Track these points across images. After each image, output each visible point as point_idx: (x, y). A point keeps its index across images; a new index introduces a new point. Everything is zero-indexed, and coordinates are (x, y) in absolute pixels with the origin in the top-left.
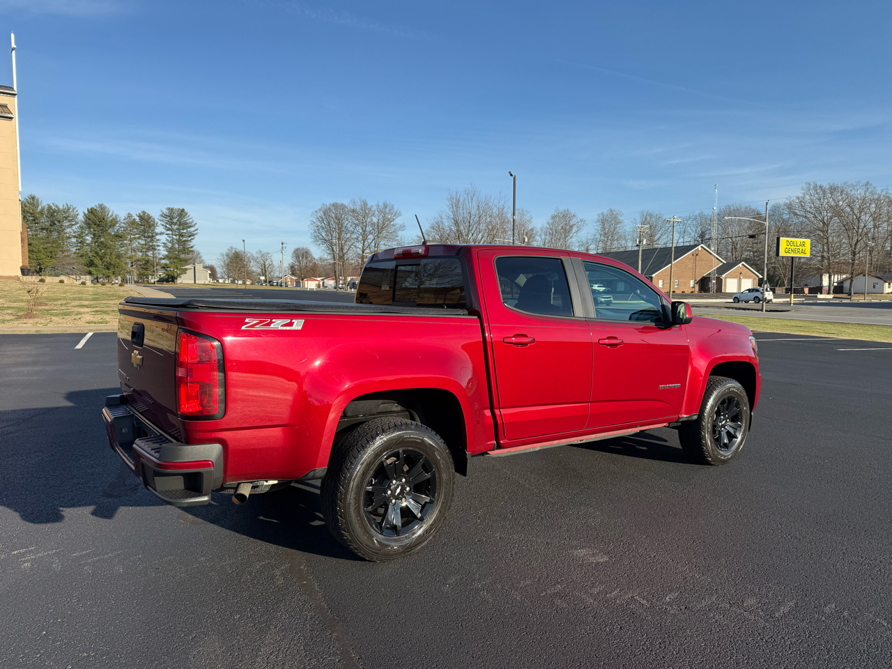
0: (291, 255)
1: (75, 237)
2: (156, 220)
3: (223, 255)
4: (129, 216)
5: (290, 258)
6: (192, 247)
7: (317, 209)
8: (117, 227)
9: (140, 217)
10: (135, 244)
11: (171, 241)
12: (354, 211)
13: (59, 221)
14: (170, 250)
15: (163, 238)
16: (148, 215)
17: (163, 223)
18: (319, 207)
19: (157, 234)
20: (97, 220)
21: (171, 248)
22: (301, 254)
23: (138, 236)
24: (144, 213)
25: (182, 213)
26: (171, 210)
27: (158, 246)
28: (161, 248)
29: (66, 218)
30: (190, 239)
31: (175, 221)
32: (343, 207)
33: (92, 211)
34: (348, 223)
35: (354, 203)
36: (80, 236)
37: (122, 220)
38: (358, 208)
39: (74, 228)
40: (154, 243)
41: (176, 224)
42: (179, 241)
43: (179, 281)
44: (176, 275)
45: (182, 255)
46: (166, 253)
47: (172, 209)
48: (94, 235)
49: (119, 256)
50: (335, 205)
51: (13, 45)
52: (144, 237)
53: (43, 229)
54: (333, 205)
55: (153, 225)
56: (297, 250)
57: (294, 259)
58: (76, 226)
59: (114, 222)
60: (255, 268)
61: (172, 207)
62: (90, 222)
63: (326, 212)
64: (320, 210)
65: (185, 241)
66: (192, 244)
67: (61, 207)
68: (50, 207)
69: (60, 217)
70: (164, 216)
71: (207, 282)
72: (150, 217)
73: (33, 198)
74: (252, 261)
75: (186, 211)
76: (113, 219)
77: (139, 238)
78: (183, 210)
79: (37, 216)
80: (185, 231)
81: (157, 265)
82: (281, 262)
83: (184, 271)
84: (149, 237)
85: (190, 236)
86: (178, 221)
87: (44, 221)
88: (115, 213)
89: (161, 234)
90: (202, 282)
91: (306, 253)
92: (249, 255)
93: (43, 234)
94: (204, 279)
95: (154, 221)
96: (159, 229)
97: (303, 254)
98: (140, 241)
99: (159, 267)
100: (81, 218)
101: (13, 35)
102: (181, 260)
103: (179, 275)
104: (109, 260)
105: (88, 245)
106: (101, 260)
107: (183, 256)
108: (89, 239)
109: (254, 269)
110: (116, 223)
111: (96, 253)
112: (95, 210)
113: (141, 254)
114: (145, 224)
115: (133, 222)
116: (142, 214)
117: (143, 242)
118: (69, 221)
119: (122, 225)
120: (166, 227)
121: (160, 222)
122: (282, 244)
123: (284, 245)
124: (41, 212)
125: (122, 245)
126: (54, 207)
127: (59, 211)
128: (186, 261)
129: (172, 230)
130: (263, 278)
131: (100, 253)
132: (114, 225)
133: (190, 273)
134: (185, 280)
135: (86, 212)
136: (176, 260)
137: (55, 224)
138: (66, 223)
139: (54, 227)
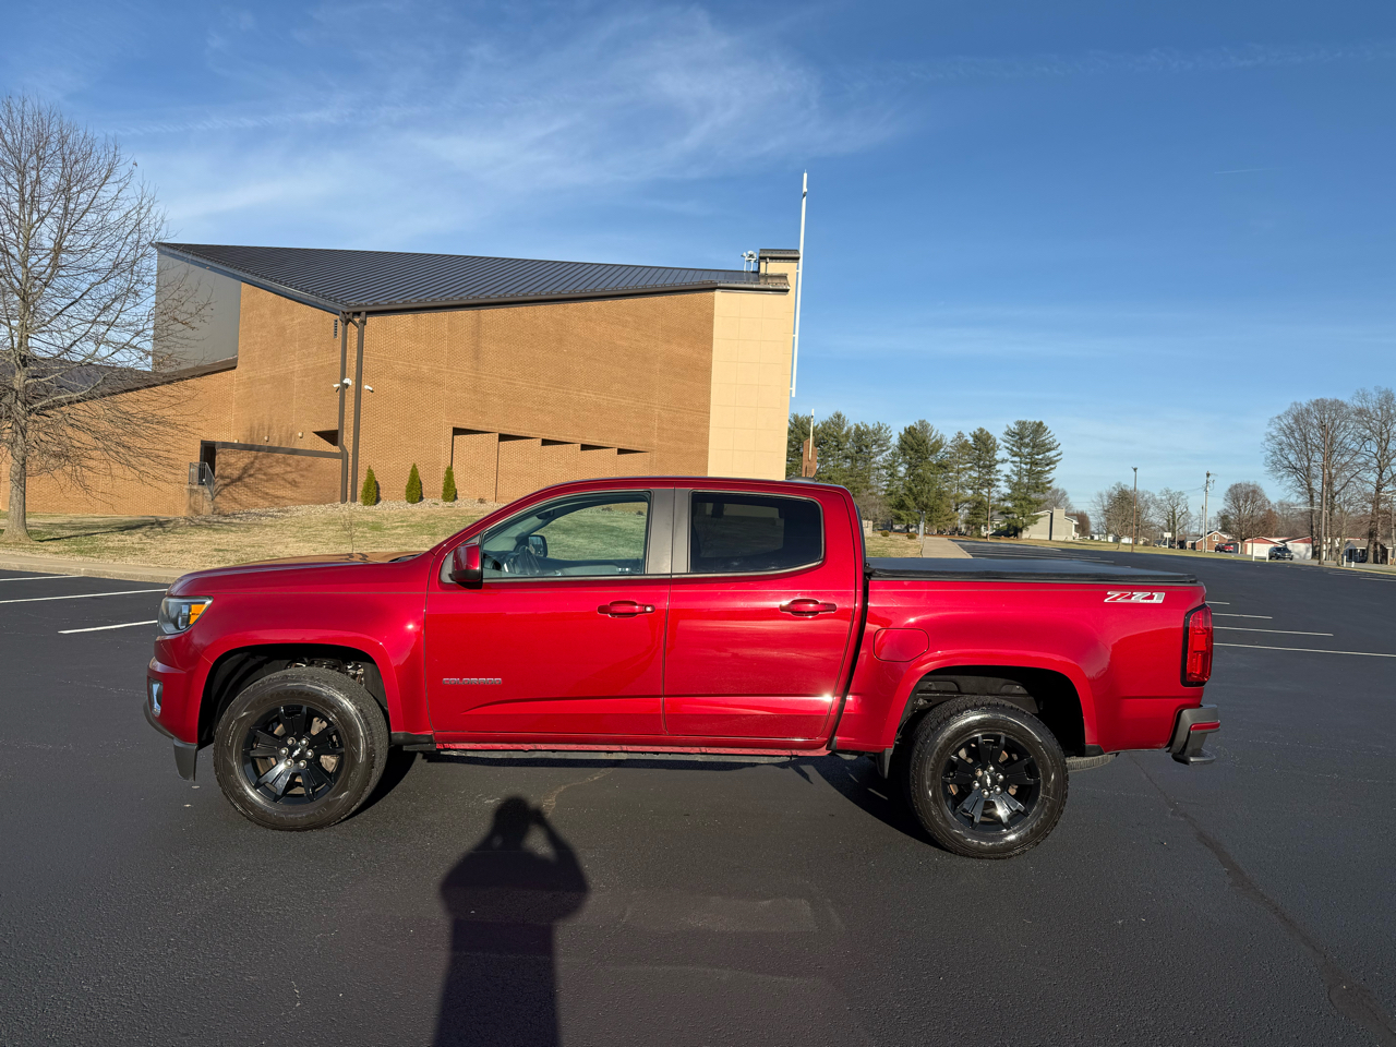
0: (1223, 496)
1: (884, 467)
2: (998, 441)
3: (1101, 496)
4: (960, 435)
5: (1222, 501)
6: (1050, 482)
7: (1281, 412)
8: (940, 454)
9: (976, 437)
10: (964, 479)
11: (1019, 474)
12: (1360, 412)
13: (867, 447)
14: (1015, 487)
15: (1006, 467)
16: (987, 433)
17: (1008, 445)
18: (1287, 408)
19: (997, 462)
20: (916, 444)
21: (1016, 484)
22: (1243, 495)
23: (969, 465)
24: (981, 430)
25: (1039, 428)
26: (1022, 424)
27: (998, 480)
28: (1001, 484)
29: (876, 442)
30: (1047, 468)
31: (1027, 440)
32: (1338, 406)
33: (910, 431)
34: (1347, 438)
35: (1364, 397)
36: (891, 466)
37: (949, 443)
38: (1371, 407)
39: (884, 454)
40: (993, 477)
41: (1027, 445)
42: (1030, 473)
43: (1025, 535)
44: (1020, 525)
45: (1033, 494)
46: (1009, 491)
47: (1024, 423)
48: (910, 464)
49: (940, 494)
50: (1320, 405)
51: (805, 190)
52: (979, 467)
53: (847, 457)
54: (1316, 404)
55: (993, 449)
56: (1236, 486)
57: (1230, 503)
58: (887, 453)
59: (939, 445)
60: (1156, 517)
61: (1024, 419)
62: (906, 447)
63: (1300, 418)
64: (1287, 414)
65: (1038, 472)
66: (1050, 476)
67: (871, 427)
68: (858, 428)
69: (868, 440)
70: (1010, 433)
71: (1070, 539)
72: (989, 437)
73: (839, 416)
74: (1152, 506)
75: (1045, 424)
76: (937, 442)
77: (971, 468)
78: (1041, 423)
79: (842, 440)
80: (1040, 457)
81: (993, 509)
82: (1205, 509)
83: (1034, 520)
84: (984, 467)
85: (1047, 465)
86: (1032, 441)
87: (849, 446)
88: (940, 433)
89: (1004, 461)
90: (1062, 538)
91: (1254, 492)
92: (1147, 496)
93: (847, 465)
94: (1066, 533)
95: (994, 443)
96: (1001, 454)
97: (1247, 495)
98: (972, 473)
99: (995, 513)
100: (895, 441)
101: (805, 175)
102: (1030, 502)
103: (1025, 526)
104: (925, 501)
105: (900, 479)
106: (915, 499)
107: (1034, 496)
108: (902, 470)
109: (1154, 520)
110: (941, 446)
111: (910, 490)
112: (915, 429)
113: (970, 492)
114: (982, 446)
115: (965, 445)
116: (978, 432)
117: (975, 475)
118: (879, 446)
119: (949, 449)
120: (1012, 450)
121: (1003, 444)
122: (1208, 475)
123: (1210, 478)
124: (847, 435)
125: (947, 479)
126: (862, 428)
127: (867, 433)
128: (1039, 505)
129: (1019, 456)
130: (1168, 535)
131: (915, 490)
132: (938, 450)
133: (1044, 523)
134: (1035, 534)
135: (903, 433)
136: (1023, 503)
137: (861, 450)
138: (875, 449)
139: (861, 454)
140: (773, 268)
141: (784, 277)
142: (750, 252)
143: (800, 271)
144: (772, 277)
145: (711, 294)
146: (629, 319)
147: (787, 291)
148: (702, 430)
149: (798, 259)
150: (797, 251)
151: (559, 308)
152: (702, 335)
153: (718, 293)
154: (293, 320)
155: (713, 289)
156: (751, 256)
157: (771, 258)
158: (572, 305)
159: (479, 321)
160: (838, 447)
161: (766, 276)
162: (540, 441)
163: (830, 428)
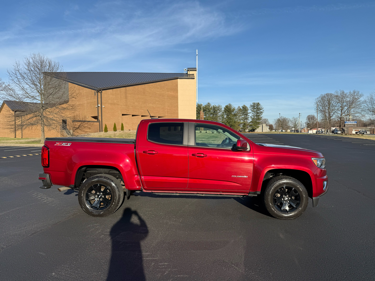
0: (306, 118)
1: (221, 116)
2: (248, 108)
3: (275, 120)
4: (239, 107)
6: (261, 117)
7: (318, 97)
8: (234, 112)
9: (243, 107)
10: (240, 118)
11: (254, 116)
12: (337, 96)
13: (216, 111)
14: (253, 119)
15: (251, 114)
16: (246, 106)
17: (251, 109)
18: (319, 96)
19: (248, 113)
20: (228, 110)
21: (253, 118)
22: (311, 118)
23: (242, 114)
24: (244, 105)
25: (258, 104)
26: (254, 104)
27: (249, 118)
28: (250, 119)
29: (218, 109)
30: (261, 114)
31: (255, 107)
32: (331, 95)
33: (227, 107)
34: (334, 102)
35: (337, 92)
36: (222, 116)
37: (236, 109)
38: (339, 94)
40: (247, 117)
41: (255, 109)
42: (256, 115)
43: (256, 131)
44: (254, 129)
45: (257, 121)
46: (252, 120)
47: (255, 103)
48: (227, 115)
49: (235, 122)
50: (327, 95)
51: (197, 54)
52: (244, 115)
53: (211, 114)
54: (326, 94)
55: (247, 110)
56: (309, 116)
57: (307, 120)
58: (221, 112)
59: (234, 109)
60: (291, 125)
61: (254, 102)
62: (226, 110)
63: (323, 98)
64: (320, 97)
65: (259, 115)
66: (261, 116)
67: (217, 106)
68: (214, 106)
69: (216, 110)
70: (251, 106)
71: (267, 131)
72: (246, 107)
73: (209, 104)
74: (290, 122)
75: (260, 103)
76: (233, 109)
77: (242, 115)
78: (259, 103)
79: (210, 109)
80: (259, 111)
81: (248, 125)
83: (258, 127)
84: (245, 114)
85: (261, 113)
86: (257, 107)
87: (212, 111)
88: (234, 107)
89: (250, 113)
90: (265, 131)
91: (313, 117)
93: (212, 116)
94: (266, 130)
95: (247, 109)
96: (249, 111)
97: (312, 118)
98: (242, 116)
99: (248, 126)
100: (223, 109)
101: (197, 50)
102: (257, 123)
103: (256, 129)
104: (231, 124)
105: (225, 119)
106: (229, 124)
107: (258, 121)
108: (225, 116)
110: (234, 110)
111: (227, 121)
112: (228, 106)
113: (242, 121)
114: (245, 109)
115: (240, 109)
116: (243, 106)
117: (243, 117)
119: (236, 111)
120: (252, 110)
121: (250, 109)
123: (300, 114)
124: (211, 108)
125: (236, 118)
127: (216, 107)
128: (259, 123)
129: (254, 111)
130: (294, 129)
131: (229, 121)
132: (234, 111)
133: (260, 128)
134: (259, 131)
135: (225, 107)
136: (255, 123)
137: (215, 112)
138: (218, 111)
139: (215, 113)
140: (191, 73)
141: (193, 75)
142: (185, 69)
143: (197, 73)
144: (191, 75)
145: (177, 80)
146: (159, 87)
147: (194, 78)
148: (177, 111)
149: (196, 70)
150: (196, 68)
151: (143, 86)
152: (176, 89)
153: (178, 80)
154: (83, 91)
155: (177, 79)
156: (186, 70)
157: (190, 70)
158: (146, 85)
159: (126, 90)
160: (209, 111)
161: (189, 75)
162: (141, 116)
163: (207, 107)
